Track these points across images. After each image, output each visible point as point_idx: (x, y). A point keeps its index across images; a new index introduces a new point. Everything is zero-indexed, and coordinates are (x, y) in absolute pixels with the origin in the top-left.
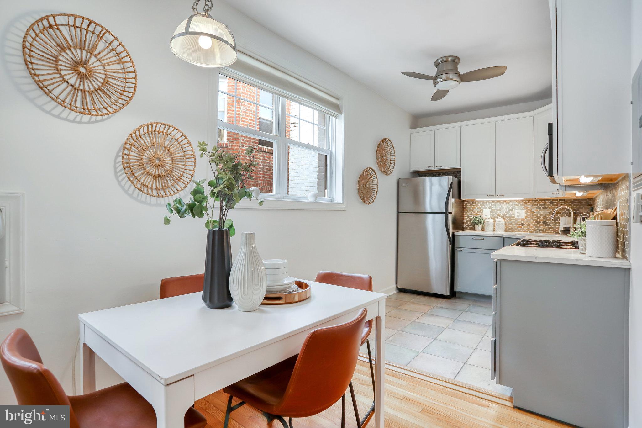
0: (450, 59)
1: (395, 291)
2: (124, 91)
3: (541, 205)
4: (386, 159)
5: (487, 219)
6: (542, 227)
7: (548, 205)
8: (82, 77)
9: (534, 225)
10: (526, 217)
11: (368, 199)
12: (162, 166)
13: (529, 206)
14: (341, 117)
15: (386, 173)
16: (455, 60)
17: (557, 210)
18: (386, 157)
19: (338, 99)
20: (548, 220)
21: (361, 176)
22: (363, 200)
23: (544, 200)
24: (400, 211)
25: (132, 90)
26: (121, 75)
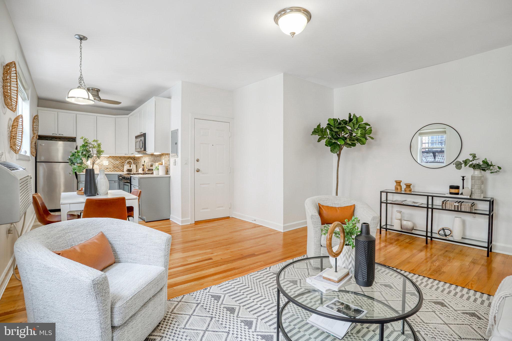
3: (116, 159)
5: (89, 166)
6: (116, 169)
7: (119, 159)
9: (112, 168)
10: (109, 165)
13: (110, 159)
14: (28, 102)
16: (98, 91)
17: (128, 161)
18: (35, 126)
20: (119, 166)
23: (117, 157)
24: (37, 161)
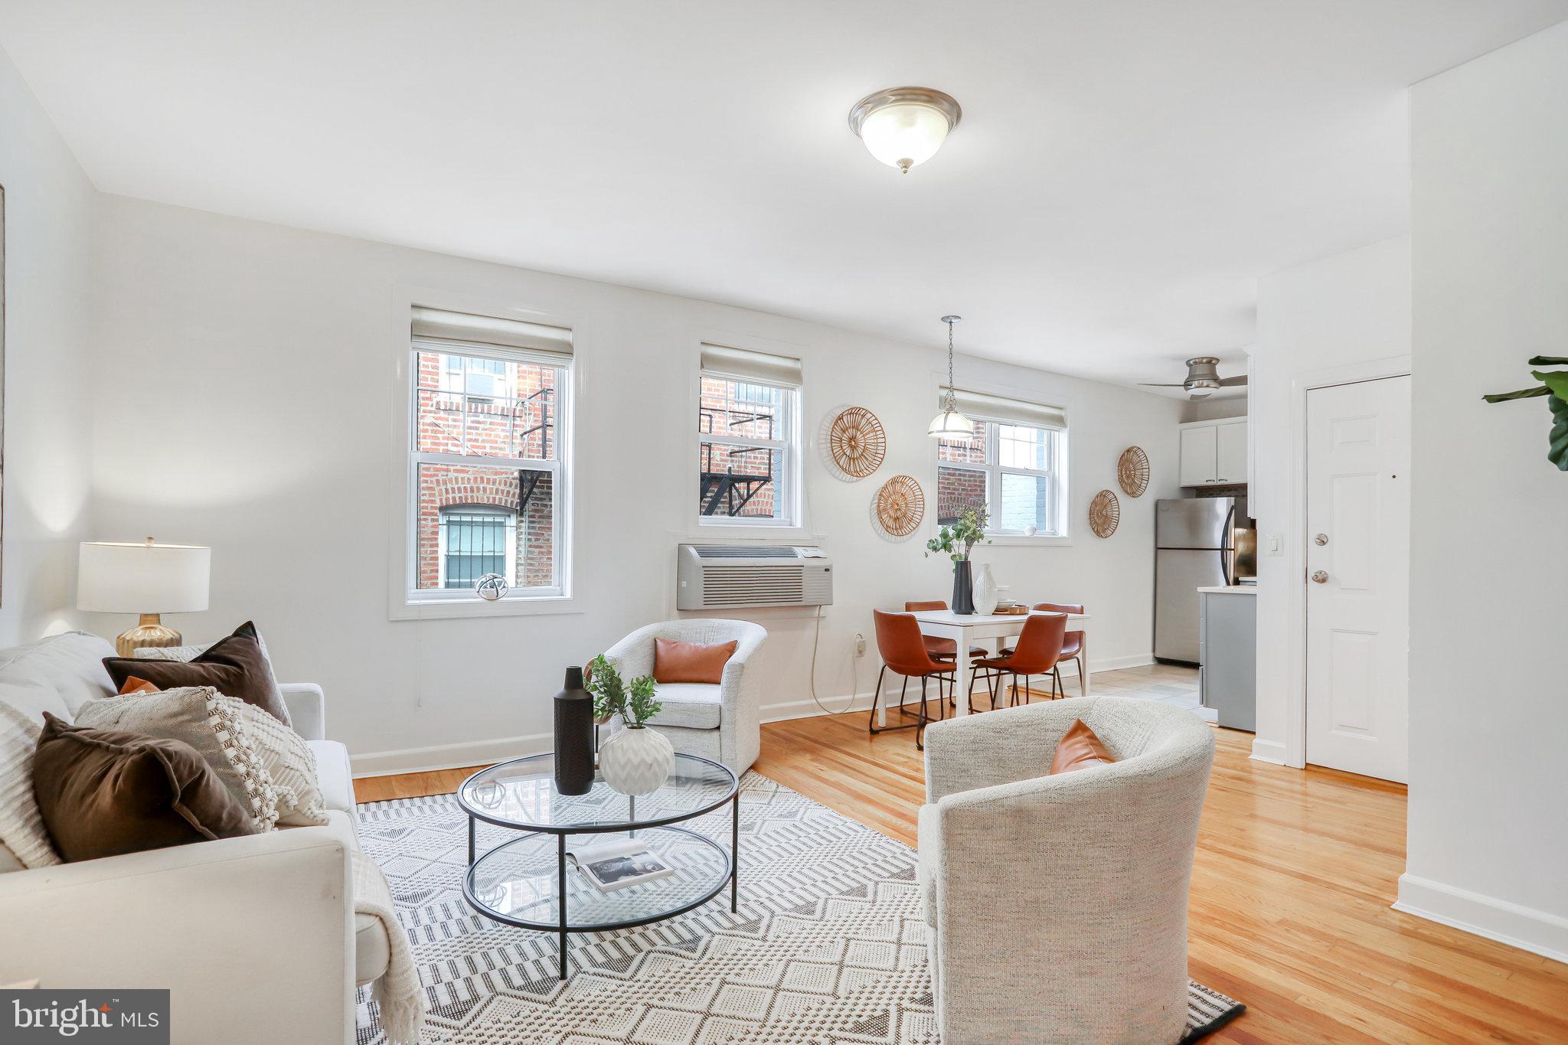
0: (1205, 361)
1: (1150, 662)
2: (876, 453)
4: (1135, 474)
8: (853, 448)
11: (1104, 530)
12: (900, 510)
14: (1067, 430)
15: (1133, 495)
16: (1211, 362)
18: (1135, 470)
19: (1061, 409)
21: (1093, 502)
22: (1098, 533)
24: (1160, 546)
25: (883, 452)
26: (873, 441)
